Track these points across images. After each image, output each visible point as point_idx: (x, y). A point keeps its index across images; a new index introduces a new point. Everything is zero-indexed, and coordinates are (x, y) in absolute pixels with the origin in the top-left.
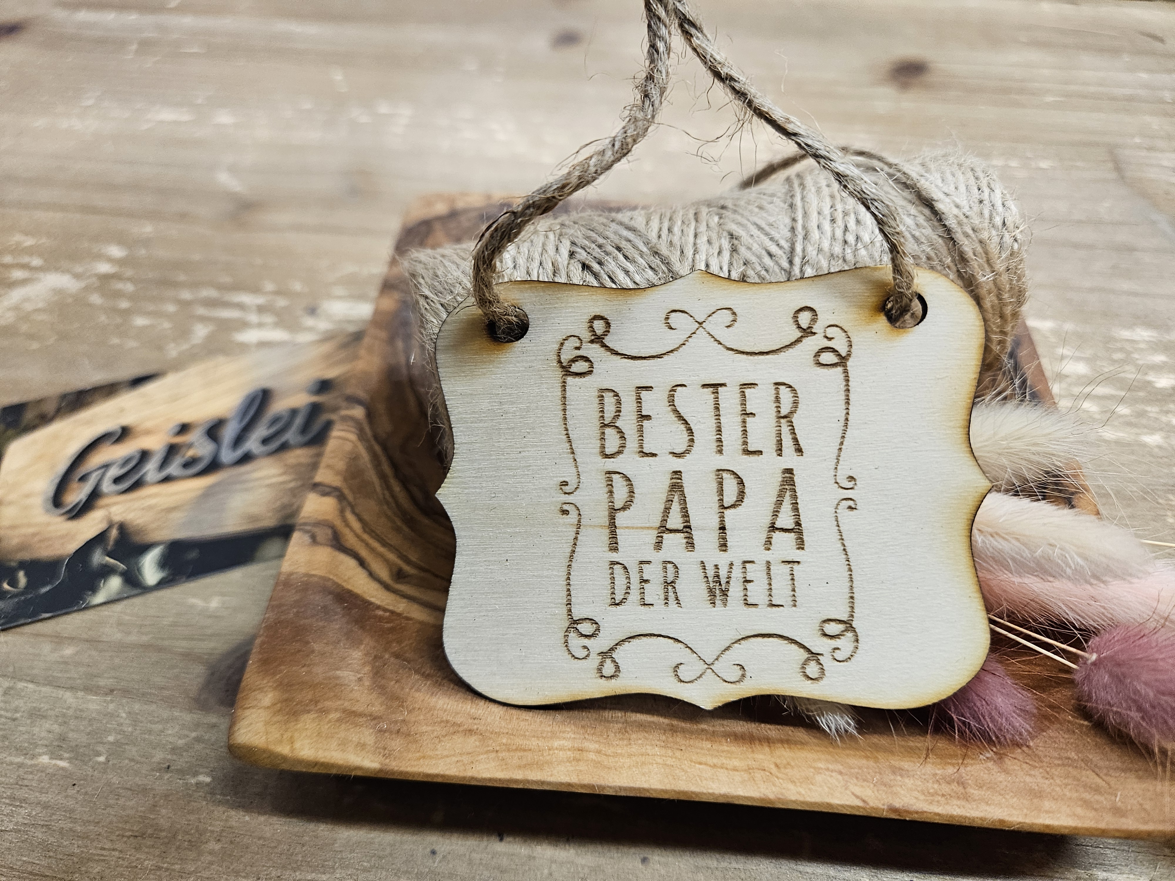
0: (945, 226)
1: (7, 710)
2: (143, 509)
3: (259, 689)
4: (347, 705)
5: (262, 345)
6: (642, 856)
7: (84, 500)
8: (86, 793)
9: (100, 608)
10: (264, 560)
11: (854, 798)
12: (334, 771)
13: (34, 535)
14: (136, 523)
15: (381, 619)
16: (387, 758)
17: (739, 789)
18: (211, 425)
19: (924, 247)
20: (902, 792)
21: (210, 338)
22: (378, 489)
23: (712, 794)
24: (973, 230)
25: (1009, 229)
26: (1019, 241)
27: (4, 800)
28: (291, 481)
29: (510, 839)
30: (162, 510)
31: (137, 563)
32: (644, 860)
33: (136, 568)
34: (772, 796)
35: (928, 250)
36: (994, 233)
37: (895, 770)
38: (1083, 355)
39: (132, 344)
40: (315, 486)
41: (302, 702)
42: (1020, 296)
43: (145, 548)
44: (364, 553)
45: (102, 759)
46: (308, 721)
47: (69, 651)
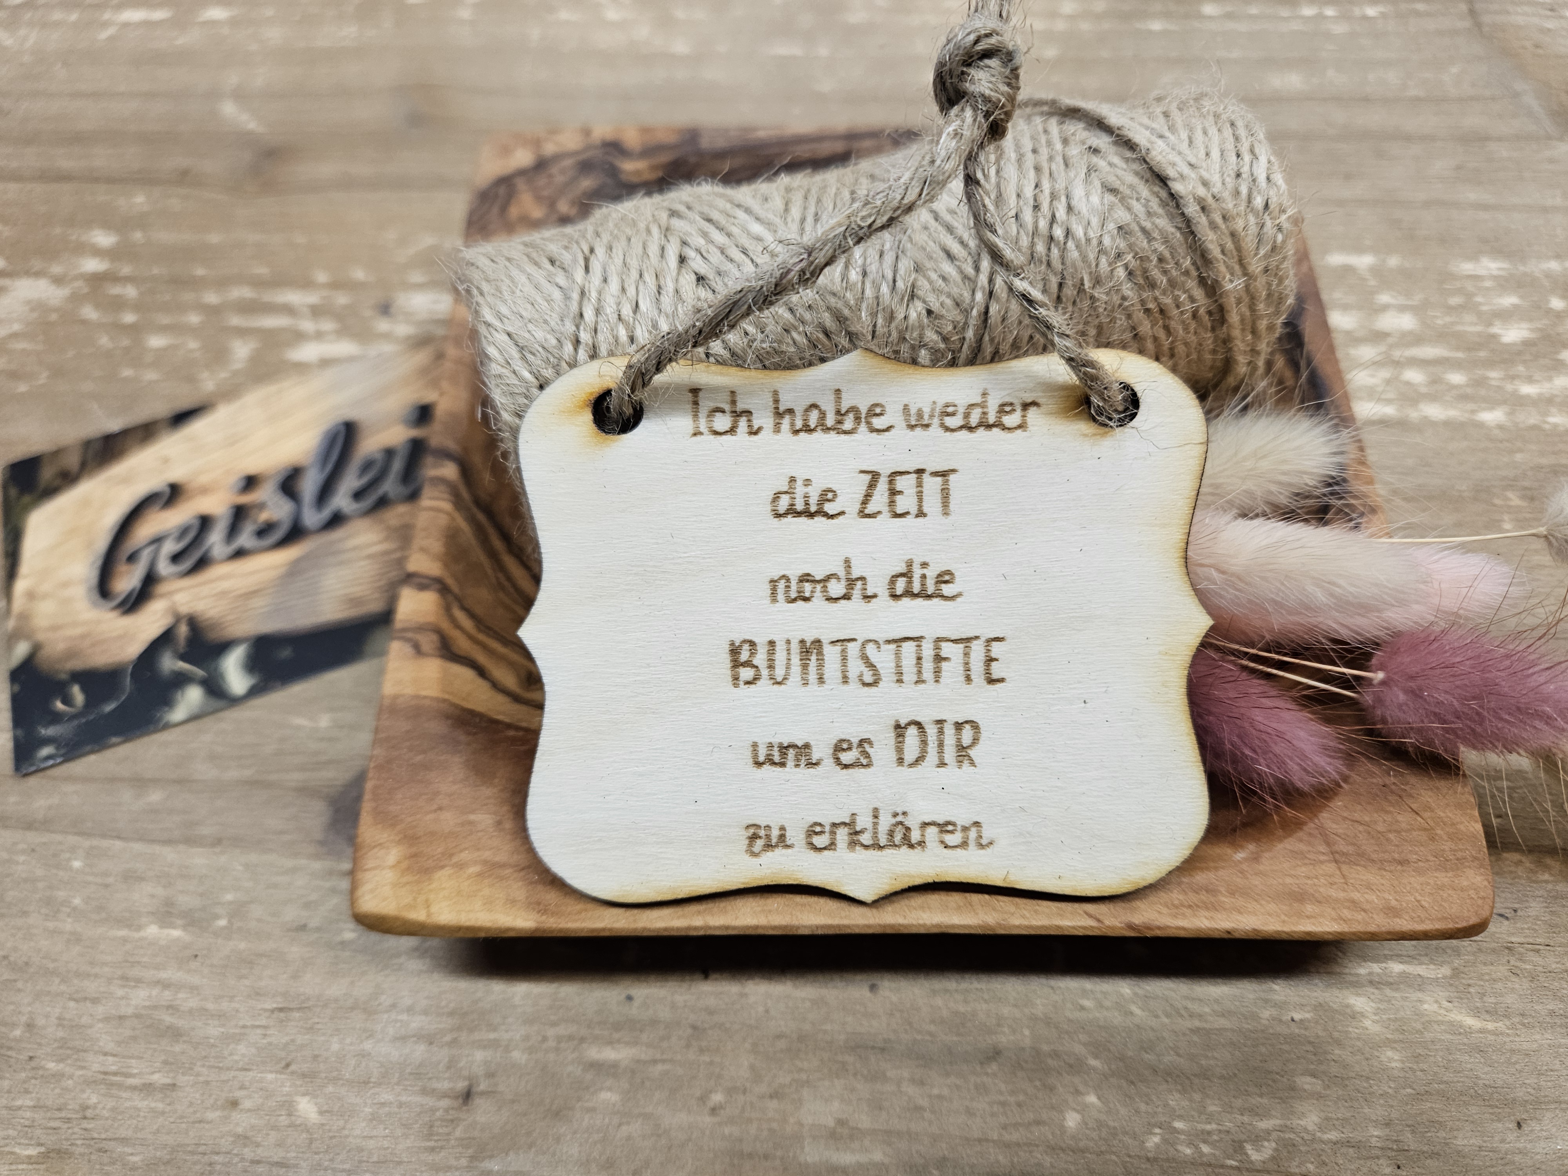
0: (1183, 214)
2: (214, 595)
4: (487, 855)
5: (325, 363)
7: (138, 586)
8: (212, 965)
11: (1087, 917)
12: (483, 935)
13: (84, 637)
14: (208, 615)
15: (513, 740)
16: (542, 914)
18: (283, 476)
20: (1143, 906)
21: (255, 360)
24: (1224, 218)
25: (1272, 215)
27: (115, 981)
30: (239, 596)
31: (217, 668)
33: (217, 674)
36: (1252, 220)
38: (1410, 303)
39: (151, 375)
40: (410, 578)
41: (433, 856)
43: (224, 647)
44: (482, 658)
45: (222, 922)
46: (444, 879)
47: (155, 797)
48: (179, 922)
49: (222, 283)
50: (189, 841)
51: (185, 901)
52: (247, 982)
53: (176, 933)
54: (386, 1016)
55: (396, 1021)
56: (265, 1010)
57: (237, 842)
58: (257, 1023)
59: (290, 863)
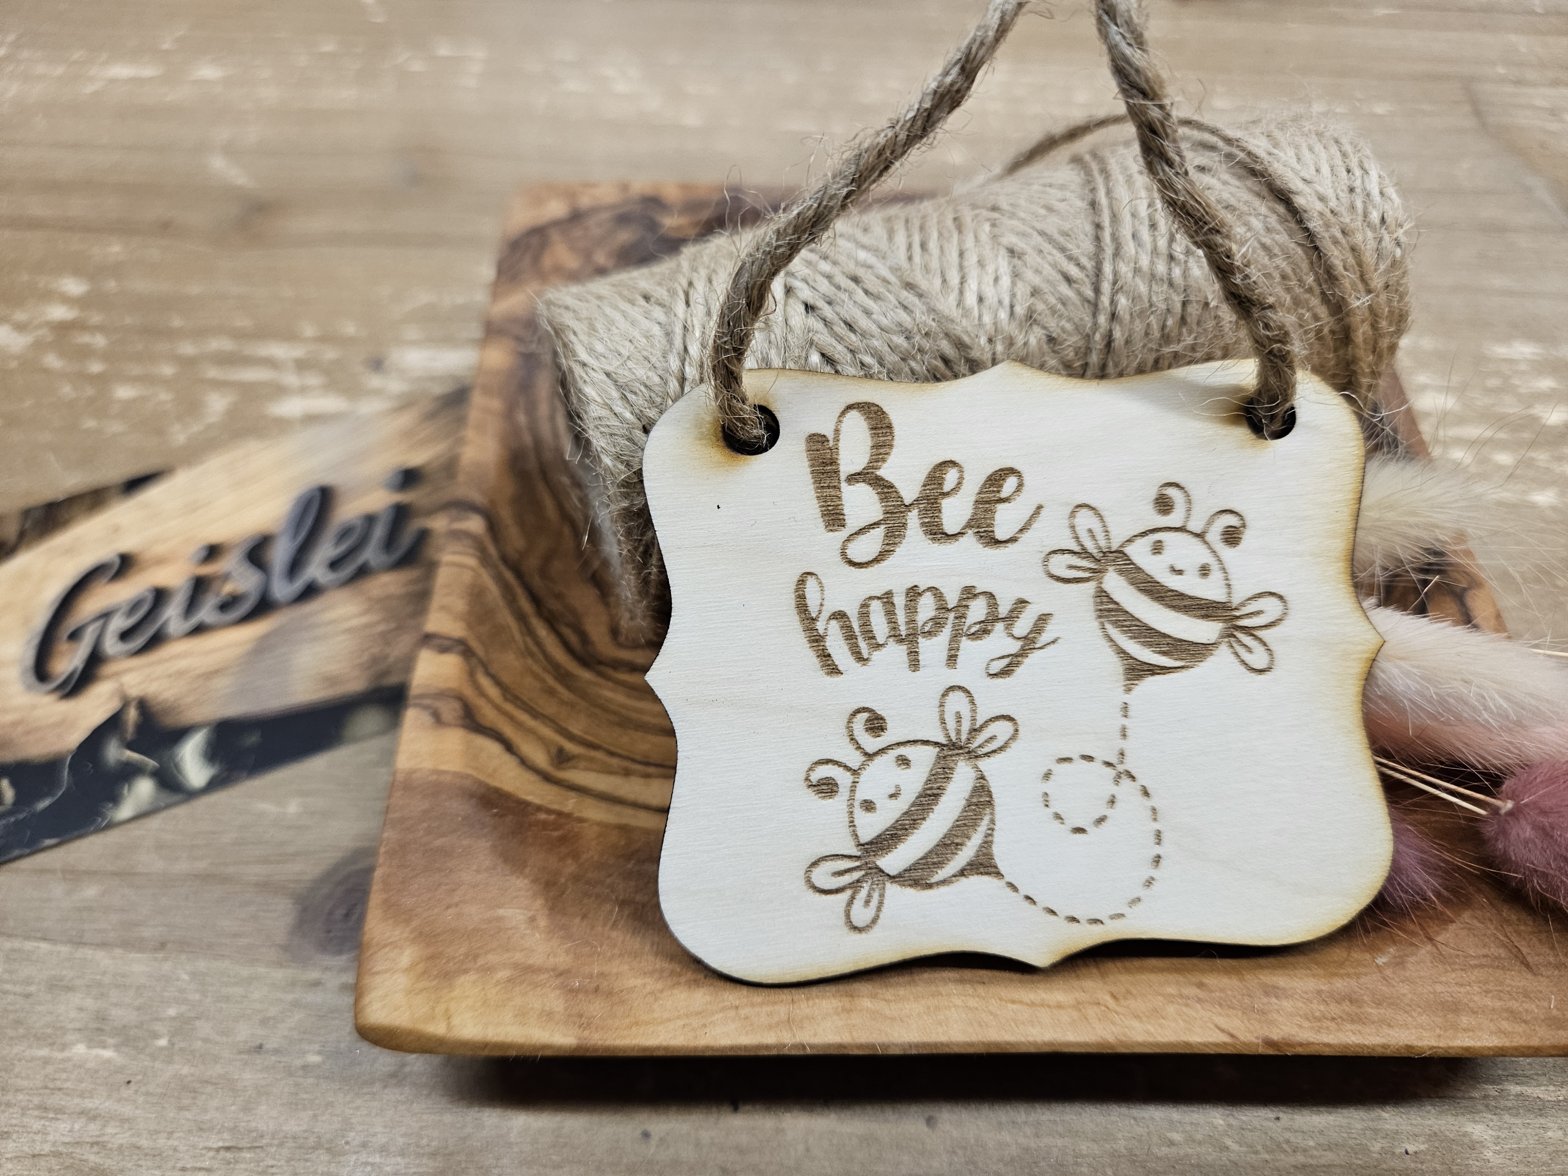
0: (1307, 229)
1: (15, 983)
2: (170, 676)
3: (391, 943)
4: (518, 957)
5: (311, 419)
6: (926, 1115)
7: (81, 666)
8: (148, 1094)
9: (128, 826)
10: (355, 740)
11: (1218, 1031)
12: (514, 1053)
13: (15, 724)
14: (161, 698)
15: (545, 825)
16: (585, 1029)
17: (1068, 1033)
18: (250, 545)
19: (1279, 261)
20: (1280, 1019)
21: (232, 414)
22: (517, 636)
23: (1035, 1044)
24: (1343, 232)
25: (1390, 229)
26: (1403, 246)
27: (31, 1112)
28: (378, 623)
29: (748, 1108)
30: (199, 676)
31: (172, 758)
32: (930, 1121)
33: (172, 764)
34: (1111, 1039)
35: (1284, 265)
36: (1370, 234)
37: (1270, 991)
38: (1448, 384)
39: (116, 427)
40: (428, 639)
41: (454, 958)
42: (1400, 320)
43: (180, 734)
44: (508, 731)
45: (163, 1042)
46: (466, 985)
47: (91, 891)
48: (111, 1041)
49: (200, 334)
50: (127, 944)
51: (121, 1015)
52: (188, 1115)
53: (108, 1054)
54: (354, 1157)
55: (366, 1164)
56: (210, 1149)
57: (185, 946)
58: (198, 1165)
59: (245, 972)
